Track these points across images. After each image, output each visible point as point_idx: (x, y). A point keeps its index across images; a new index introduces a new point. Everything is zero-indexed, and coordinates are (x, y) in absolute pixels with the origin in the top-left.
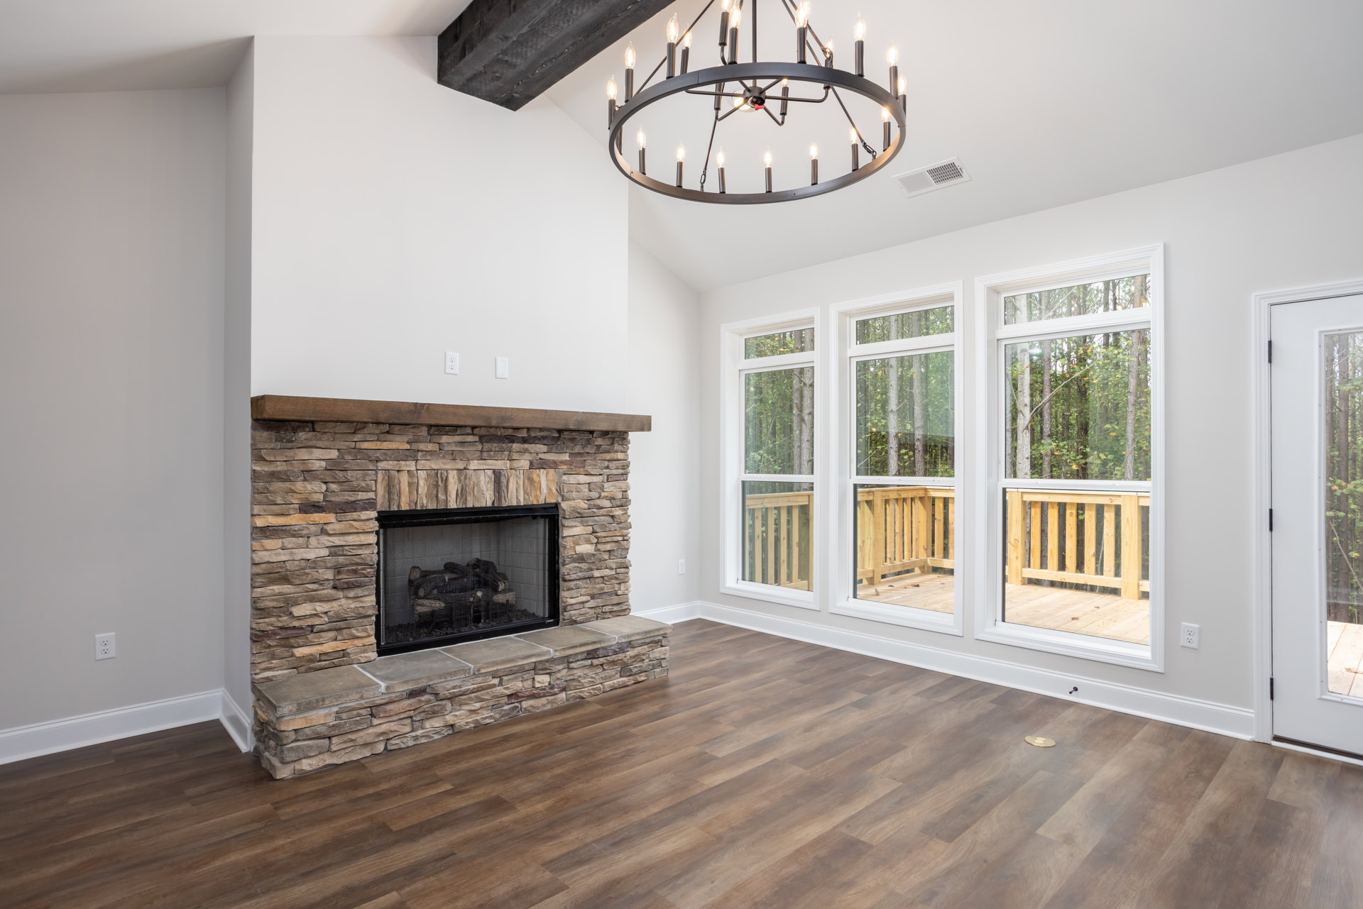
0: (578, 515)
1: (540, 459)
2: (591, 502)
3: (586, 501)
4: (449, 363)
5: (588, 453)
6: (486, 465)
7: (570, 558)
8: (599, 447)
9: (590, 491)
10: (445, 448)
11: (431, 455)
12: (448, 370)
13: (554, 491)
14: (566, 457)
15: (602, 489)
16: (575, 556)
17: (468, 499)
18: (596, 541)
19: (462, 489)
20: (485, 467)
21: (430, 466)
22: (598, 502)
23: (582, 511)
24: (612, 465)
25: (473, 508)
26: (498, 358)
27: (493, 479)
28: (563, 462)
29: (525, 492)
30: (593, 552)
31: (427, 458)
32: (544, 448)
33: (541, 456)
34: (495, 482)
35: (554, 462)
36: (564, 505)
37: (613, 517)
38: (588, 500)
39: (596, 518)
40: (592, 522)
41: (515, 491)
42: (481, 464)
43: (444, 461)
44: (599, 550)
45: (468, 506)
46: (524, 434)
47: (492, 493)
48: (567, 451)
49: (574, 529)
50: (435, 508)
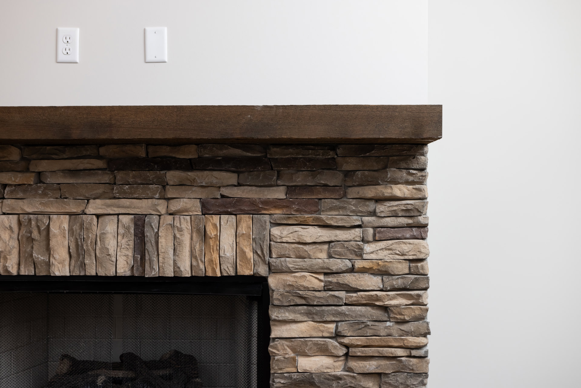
0: (303, 302)
1: (223, 196)
2: (333, 279)
3: (322, 277)
4: (62, 46)
5: (326, 185)
6: (119, 207)
7: (286, 378)
8: (348, 174)
9: (330, 256)
10: (49, 180)
11: (25, 191)
12: (62, 57)
13: (250, 254)
14: (279, 194)
15: (359, 253)
16: (295, 376)
17: (87, 262)
18: (343, 351)
19: (77, 245)
20: (118, 211)
21: (22, 209)
22: (350, 279)
23: (309, 293)
24: (381, 208)
25: (97, 276)
26: (148, 29)
27: (132, 231)
28: (275, 204)
29: (193, 255)
30: (339, 372)
31: (18, 196)
32: (232, 178)
33: (226, 191)
34: (135, 235)
35: (252, 203)
36: (273, 281)
37: (385, 309)
38: (326, 274)
39: (344, 308)
40: (334, 315)
41: (171, 252)
42: (109, 206)
43: (45, 200)
44: (350, 370)
45: (88, 274)
46: (190, 153)
47: (130, 253)
48: (279, 182)
49: (294, 326)
50: (33, 273)
